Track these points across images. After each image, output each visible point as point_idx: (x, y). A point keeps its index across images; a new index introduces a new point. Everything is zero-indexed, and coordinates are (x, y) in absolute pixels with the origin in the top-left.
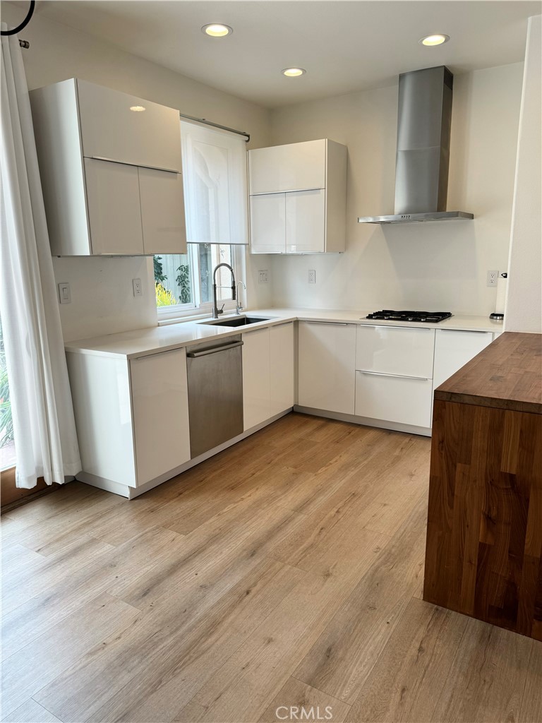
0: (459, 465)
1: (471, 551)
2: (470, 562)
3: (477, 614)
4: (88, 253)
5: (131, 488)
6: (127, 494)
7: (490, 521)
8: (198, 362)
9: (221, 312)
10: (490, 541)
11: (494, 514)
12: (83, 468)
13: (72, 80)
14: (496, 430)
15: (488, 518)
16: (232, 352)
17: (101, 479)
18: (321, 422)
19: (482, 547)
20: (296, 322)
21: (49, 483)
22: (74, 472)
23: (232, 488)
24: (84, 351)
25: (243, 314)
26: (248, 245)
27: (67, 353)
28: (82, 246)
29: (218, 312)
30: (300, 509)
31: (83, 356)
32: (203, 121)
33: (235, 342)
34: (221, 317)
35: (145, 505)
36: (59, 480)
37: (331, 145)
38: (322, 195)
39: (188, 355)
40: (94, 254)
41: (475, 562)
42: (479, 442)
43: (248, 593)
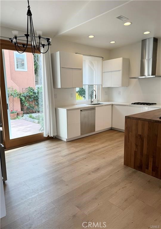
0: (130, 133)
1: (133, 153)
2: (133, 155)
3: (134, 168)
4: (60, 87)
5: (66, 139)
6: (65, 140)
7: (137, 145)
8: (83, 112)
9: (93, 102)
10: (136, 150)
11: (137, 144)
12: (57, 134)
13: (59, 52)
14: (137, 125)
15: (136, 145)
16: (93, 111)
17: (61, 137)
18: (118, 132)
19: (135, 151)
20: (112, 105)
21: (50, 136)
22: (55, 135)
23: (89, 142)
24: (59, 108)
25: (99, 103)
26: (102, 85)
27: (55, 109)
28: (59, 86)
29: (92, 102)
30: (103, 147)
31: (58, 109)
32: (90, 55)
33: (93, 109)
34: (92, 103)
35: (69, 143)
36: (52, 136)
37: (123, 59)
38: (121, 72)
39: (81, 111)
40: (62, 87)
41: (134, 155)
42: (134, 128)
43: (86, 158)
